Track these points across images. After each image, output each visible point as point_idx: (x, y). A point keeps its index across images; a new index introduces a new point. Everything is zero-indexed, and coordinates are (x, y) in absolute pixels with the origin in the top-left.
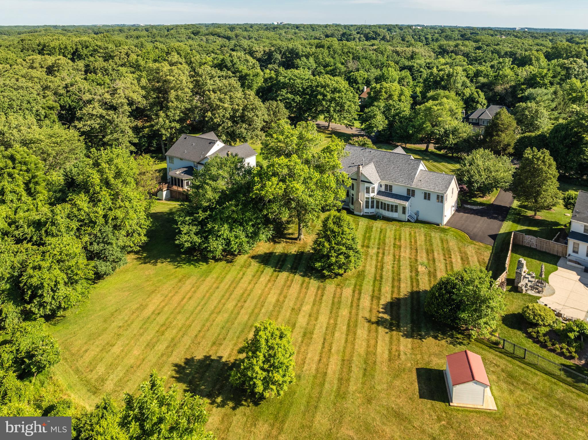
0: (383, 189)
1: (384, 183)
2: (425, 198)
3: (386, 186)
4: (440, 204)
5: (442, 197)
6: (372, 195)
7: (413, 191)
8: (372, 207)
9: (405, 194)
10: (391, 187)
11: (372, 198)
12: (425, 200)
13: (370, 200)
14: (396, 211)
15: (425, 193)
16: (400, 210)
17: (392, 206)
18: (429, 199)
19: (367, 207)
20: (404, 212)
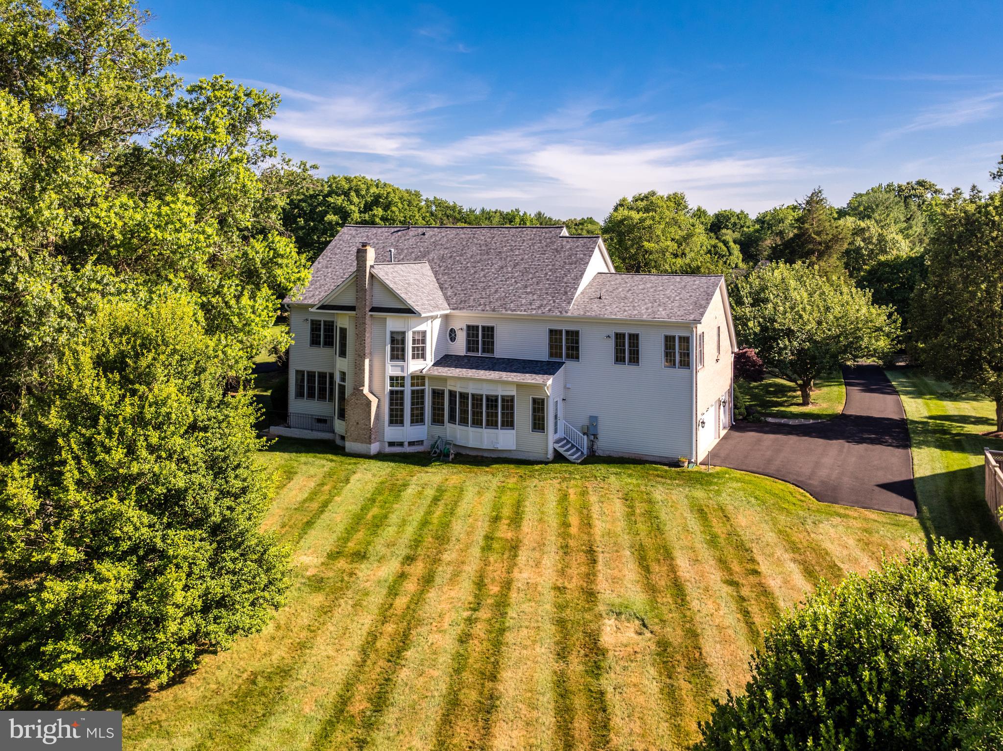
0: (460, 347)
1: (462, 320)
2: (619, 359)
3: (472, 330)
4: (680, 373)
5: (686, 341)
6: (414, 366)
7: (573, 336)
8: (418, 419)
9: (542, 353)
10: (489, 332)
11: (419, 379)
12: (619, 367)
13: (408, 389)
14: (509, 423)
15: (619, 337)
16: (523, 414)
17: (492, 401)
18: (635, 359)
19: (396, 418)
20: (539, 424)
